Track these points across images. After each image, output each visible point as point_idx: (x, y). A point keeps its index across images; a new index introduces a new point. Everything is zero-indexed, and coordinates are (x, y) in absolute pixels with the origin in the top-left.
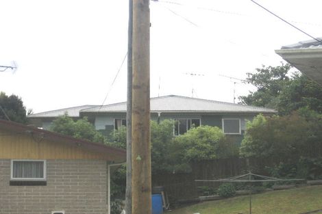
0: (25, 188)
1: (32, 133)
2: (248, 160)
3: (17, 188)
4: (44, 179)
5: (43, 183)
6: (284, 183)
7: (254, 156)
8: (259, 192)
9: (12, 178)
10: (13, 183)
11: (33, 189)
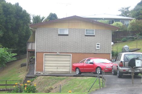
0: (89, 37)
1: (92, 22)
2: (130, 32)
3: (87, 37)
4: (94, 35)
5: (94, 36)
6: (140, 38)
7: (132, 31)
8: (133, 40)
9: (86, 34)
10: (86, 36)
11: (91, 37)
